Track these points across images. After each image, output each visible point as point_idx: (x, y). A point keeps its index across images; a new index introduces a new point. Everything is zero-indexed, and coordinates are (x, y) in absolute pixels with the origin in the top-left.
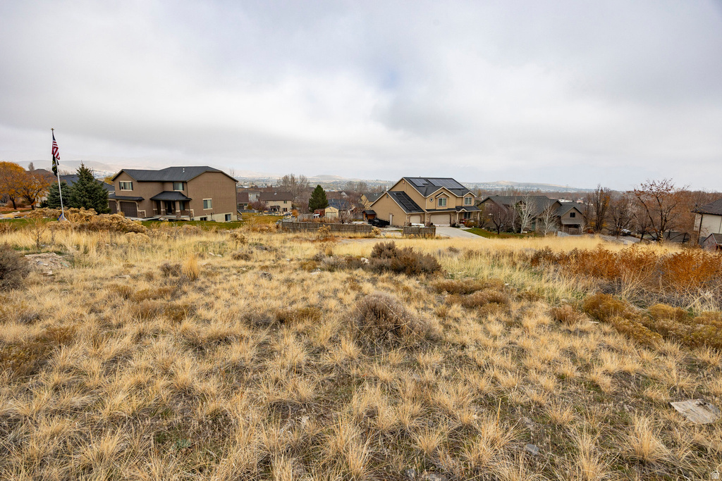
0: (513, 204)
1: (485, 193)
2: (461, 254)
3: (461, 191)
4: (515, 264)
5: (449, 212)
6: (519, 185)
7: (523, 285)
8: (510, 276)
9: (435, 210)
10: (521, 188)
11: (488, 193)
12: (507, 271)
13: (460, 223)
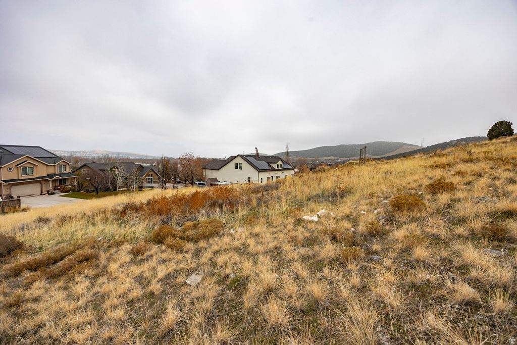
0: (108, 169)
1: (81, 159)
2: (53, 222)
3: (53, 159)
4: (107, 219)
5: (39, 180)
6: (113, 153)
7: (113, 236)
8: (102, 231)
9: (18, 180)
10: (115, 156)
11: (87, 160)
12: (100, 227)
13: (55, 189)
